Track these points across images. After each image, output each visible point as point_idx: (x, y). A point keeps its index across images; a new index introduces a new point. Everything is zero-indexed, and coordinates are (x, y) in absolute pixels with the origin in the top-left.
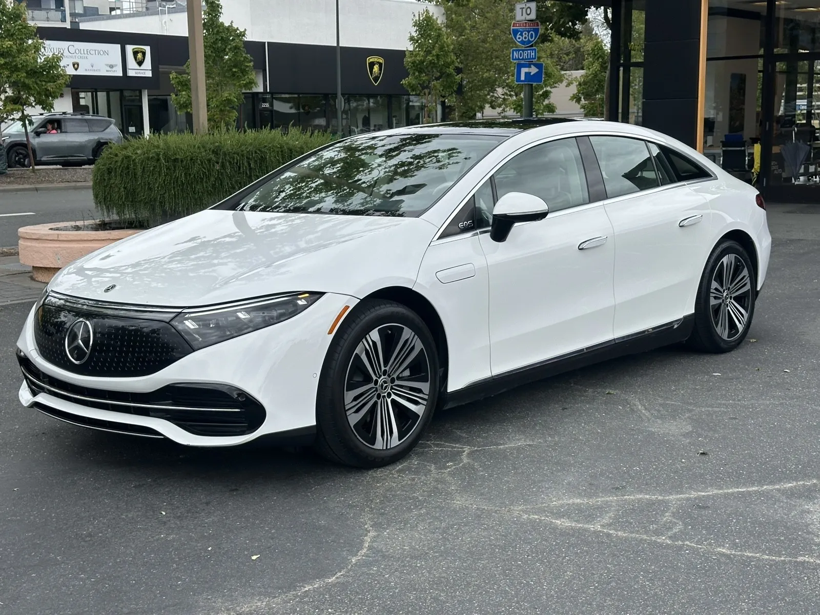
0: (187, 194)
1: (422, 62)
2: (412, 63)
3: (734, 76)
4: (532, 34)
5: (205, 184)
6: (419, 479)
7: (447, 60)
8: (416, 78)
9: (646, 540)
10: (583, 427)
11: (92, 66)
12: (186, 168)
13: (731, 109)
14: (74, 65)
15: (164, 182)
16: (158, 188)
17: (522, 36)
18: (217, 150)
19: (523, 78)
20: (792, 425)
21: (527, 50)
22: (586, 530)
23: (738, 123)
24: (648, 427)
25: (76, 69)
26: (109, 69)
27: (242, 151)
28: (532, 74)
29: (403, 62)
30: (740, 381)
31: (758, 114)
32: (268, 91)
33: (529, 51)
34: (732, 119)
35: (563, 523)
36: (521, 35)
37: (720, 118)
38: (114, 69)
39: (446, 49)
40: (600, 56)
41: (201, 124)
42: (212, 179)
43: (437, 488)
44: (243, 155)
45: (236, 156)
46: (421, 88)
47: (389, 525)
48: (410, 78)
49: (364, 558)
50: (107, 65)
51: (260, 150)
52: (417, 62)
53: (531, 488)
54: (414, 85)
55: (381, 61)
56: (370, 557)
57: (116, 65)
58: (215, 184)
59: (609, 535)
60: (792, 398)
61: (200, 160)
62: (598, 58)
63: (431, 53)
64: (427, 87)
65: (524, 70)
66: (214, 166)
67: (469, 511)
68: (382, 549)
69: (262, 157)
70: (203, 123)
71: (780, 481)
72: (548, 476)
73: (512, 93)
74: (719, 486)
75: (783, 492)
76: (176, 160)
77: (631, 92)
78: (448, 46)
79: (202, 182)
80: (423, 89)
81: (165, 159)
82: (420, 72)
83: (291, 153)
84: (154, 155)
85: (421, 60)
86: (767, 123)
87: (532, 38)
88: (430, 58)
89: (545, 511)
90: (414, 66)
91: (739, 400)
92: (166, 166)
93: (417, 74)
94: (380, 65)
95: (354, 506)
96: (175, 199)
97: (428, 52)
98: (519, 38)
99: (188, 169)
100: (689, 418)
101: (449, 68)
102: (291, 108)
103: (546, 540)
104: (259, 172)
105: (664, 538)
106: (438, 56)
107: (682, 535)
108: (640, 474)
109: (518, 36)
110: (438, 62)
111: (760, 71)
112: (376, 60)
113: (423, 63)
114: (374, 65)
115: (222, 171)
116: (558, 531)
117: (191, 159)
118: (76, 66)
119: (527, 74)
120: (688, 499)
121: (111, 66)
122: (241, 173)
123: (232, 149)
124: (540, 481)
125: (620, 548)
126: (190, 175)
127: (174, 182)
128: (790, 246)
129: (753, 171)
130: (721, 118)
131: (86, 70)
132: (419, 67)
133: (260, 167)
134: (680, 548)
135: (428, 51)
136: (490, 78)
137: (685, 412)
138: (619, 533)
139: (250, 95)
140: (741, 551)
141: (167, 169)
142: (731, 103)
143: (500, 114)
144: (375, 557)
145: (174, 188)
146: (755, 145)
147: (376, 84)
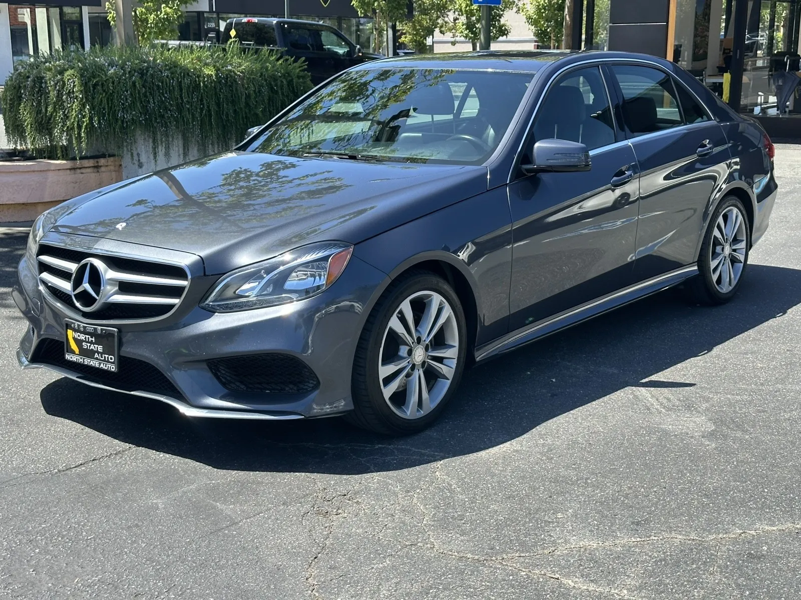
6: (381, 506)
13: (695, 36)
23: (701, 51)
24: (660, 424)
31: (721, 41)
32: (214, 10)
35: (577, 584)
37: (686, 43)
43: (404, 523)
47: (340, 589)
53: (526, 522)
67: (448, 563)
72: (546, 502)
74: (770, 519)
86: (738, 51)
89: (548, 562)
91: (762, 385)
95: (294, 554)
100: (707, 409)
108: (664, 500)
120: (735, 542)
124: (537, 511)
139: (195, 14)
142: (696, 29)
147: (326, 6)
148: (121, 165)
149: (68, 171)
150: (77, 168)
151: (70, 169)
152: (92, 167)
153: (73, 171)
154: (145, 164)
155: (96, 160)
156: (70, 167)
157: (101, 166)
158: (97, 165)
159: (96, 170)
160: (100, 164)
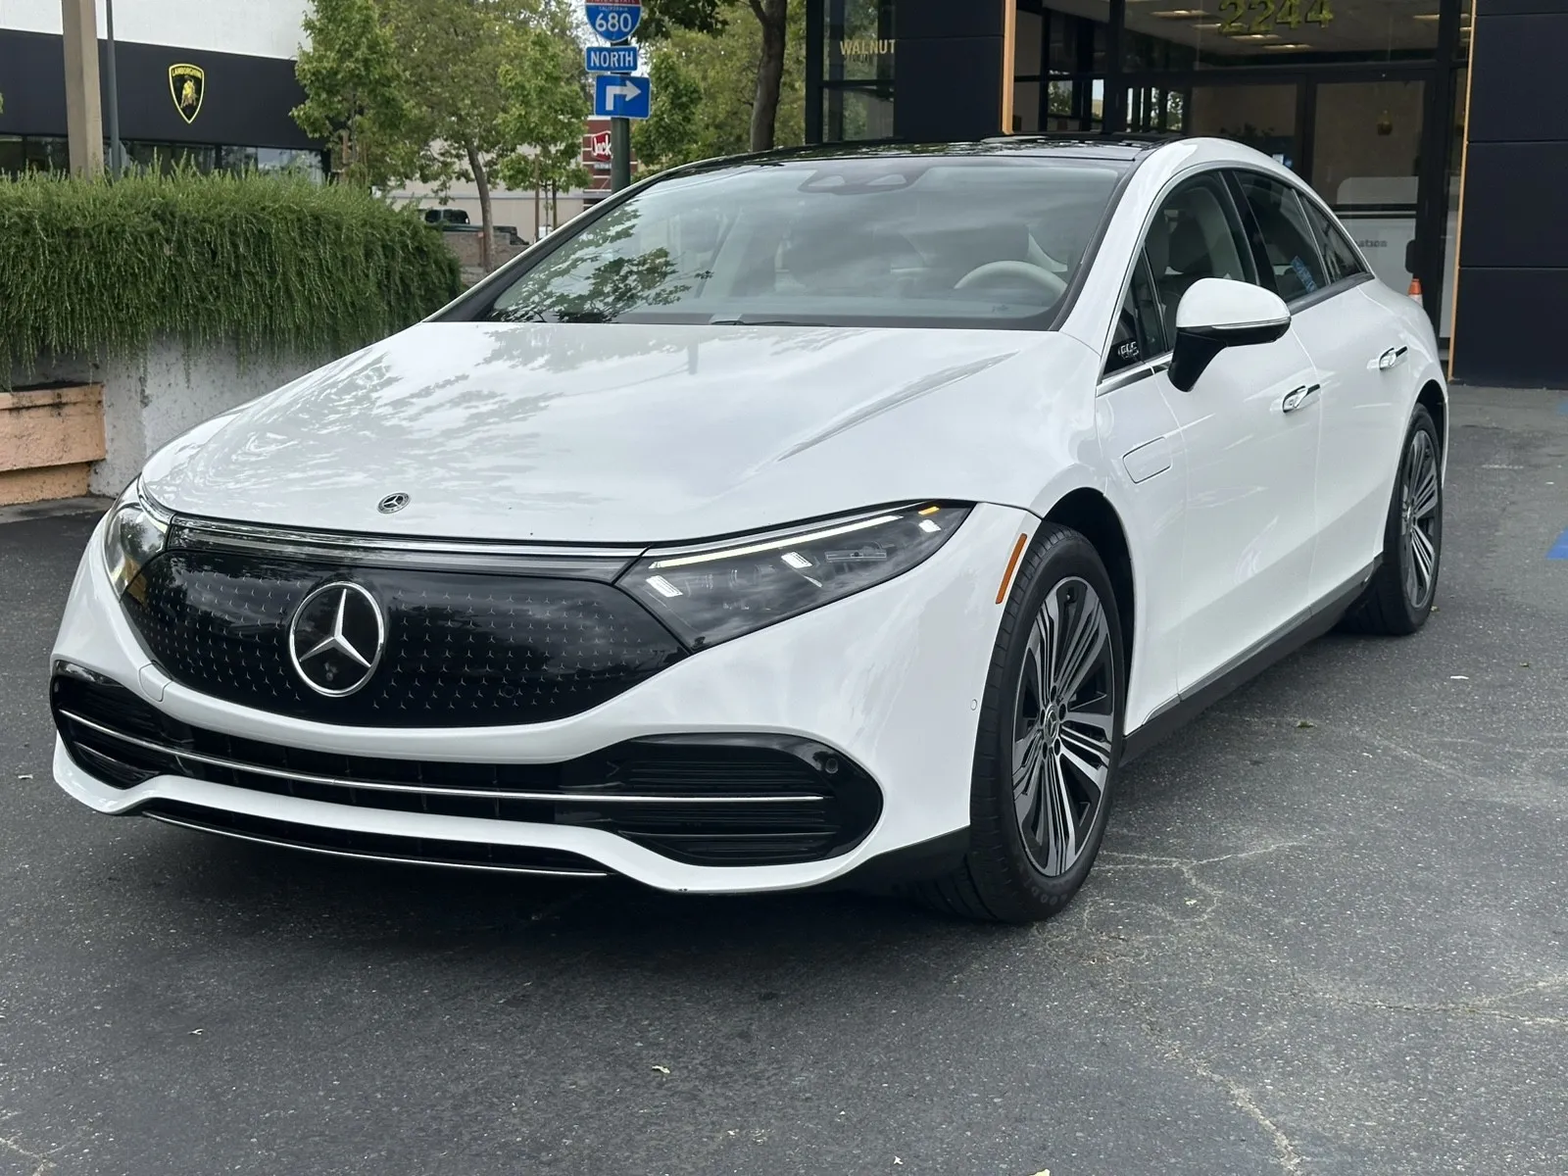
0: (102, 309)
1: (334, 73)
2: (314, 74)
4: (626, 19)
5: (142, 288)
7: (385, 72)
8: (323, 104)
12: (100, 253)
15: (45, 283)
16: (29, 295)
17: (607, 22)
18: (164, 212)
19: (610, 106)
21: (618, 50)
27: (220, 216)
28: (627, 99)
29: (294, 71)
33: (622, 53)
36: (605, 18)
39: (383, 47)
40: (672, 82)
41: (90, 155)
42: (158, 277)
44: (222, 226)
45: (207, 226)
46: (331, 128)
48: (307, 105)
51: (255, 216)
52: (324, 72)
54: (316, 119)
55: (199, 75)
58: (163, 290)
61: (132, 235)
62: (667, 86)
63: (351, 56)
64: (343, 126)
65: (611, 91)
66: (161, 245)
69: (260, 231)
70: (94, 154)
73: (461, 152)
76: (72, 233)
78: (386, 43)
79: (135, 284)
80: (335, 130)
81: (45, 230)
82: (331, 92)
83: (319, 225)
84: (16, 219)
85: (332, 68)
87: (626, 26)
88: (349, 64)
90: (317, 79)
92: (49, 245)
93: (324, 96)
94: (197, 81)
96: (73, 322)
97: (346, 54)
98: (601, 26)
99: (104, 253)
101: (390, 86)
104: (254, 266)
106: (366, 62)
109: (598, 22)
110: (368, 75)
112: (188, 71)
113: (336, 73)
114: (185, 81)
115: (179, 260)
117: (110, 232)
119: (619, 99)
122: (218, 266)
123: (198, 212)
126: (108, 267)
127: (68, 283)
132: (328, 83)
133: (255, 254)
135: (346, 50)
136: (421, 119)
141: (51, 253)
143: (436, 192)
145: (69, 295)
147: (190, 122)
148: (100, 402)
149: (7, 412)
150: (22, 409)
151: (10, 410)
152: (49, 405)
153: (14, 414)
154: (154, 399)
155: (57, 391)
156: (11, 406)
157: (66, 404)
158: (57, 400)
159: (55, 412)
160: (64, 400)
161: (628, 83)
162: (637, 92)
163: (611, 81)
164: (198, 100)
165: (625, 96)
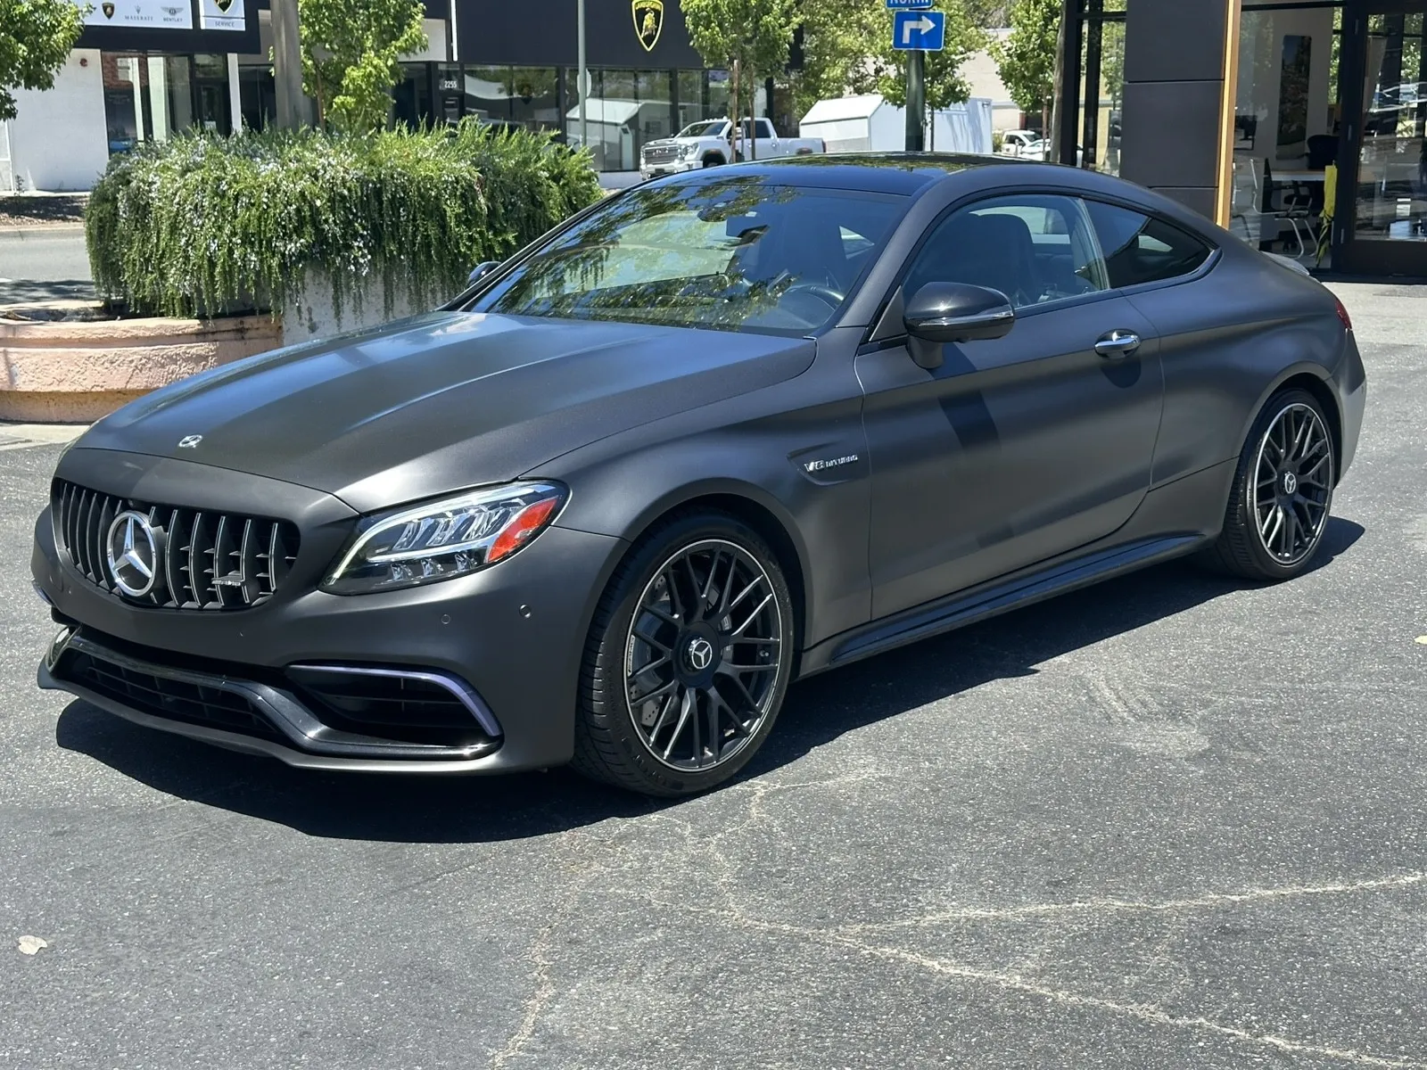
3: (1288, 40)
6: (659, 857)
9: (1114, 1014)
10: (995, 739)
11: (138, 11)
13: (1282, 102)
14: (105, 8)
19: (906, 39)
20: (1409, 737)
22: (993, 987)
23: (1294, 126)
24: (1123, 740)
25: (109, 16)
26: (168, 15)
28: (922, 33)
30: (1303, 639)
31: (1331, 109)
32: (456, 59)
34: (1283, 118)
35: (945, 967)
37: (1262, 115)
38: (178, 16)
43: (692, 881)
47: (582, 970)
49: (521, 1053)
50: (165, 9)
53: (881, 881)
55: (658, 7)
56: (534, 1051)
57: (181, 9)
59: (1038, 1000)
60: (1404, 678)
65: (908, 26)
67: (751, 937)
68: (561, 1031)
71: (1388, 866)
72: (918, 853)
74: (1266, 879)
75: (1396, 896)
77: (1102, 67)
86: (1350, 127)
89: (907, 936)
91: (1302, 681)
94: (657, 13)
95: (517, 922)
100: (1204, 719)
102: (501, 91)
103: (906, 1012)
105: (1152, 1008)
107: (1191, 1003)
108: (1105, 850)
111: (1336, 32)
112: (649, 4)
114: (647, 13)
116: (932, 988)
118: (109, 10)
119: (915, 33)
120: (1203, 911)
121: (173, 11)
124: (902, 865)
125: (1060, 1034)
128: (1390, 359)
129: (1321, 215)
130: (1265, 116)
131: (127, 18)
134: (1187, 1031)
137: (1195, 706)
138: (1061, 995)
139: (423, 66)
140: (1313, 1043)
142: (1283, 89)
144: (544, 1051)
146: (1327, 168)
147: (649, 49)
148: (280, 326)
149: (194, 337)
150: (208, 333)
151: (197, 335)
152: (233, 330)
153: (201, 338)
154: (321, 325)
155: (239, 319)
156: (197, 331)
157: (248, 329)
158: (240, 327)
159: (239, 335)
160: (246, 326)
161: (923, 17)
162: (932, 25)
163: (908, 17)
164: (657, 30)
165: (920, 30)
